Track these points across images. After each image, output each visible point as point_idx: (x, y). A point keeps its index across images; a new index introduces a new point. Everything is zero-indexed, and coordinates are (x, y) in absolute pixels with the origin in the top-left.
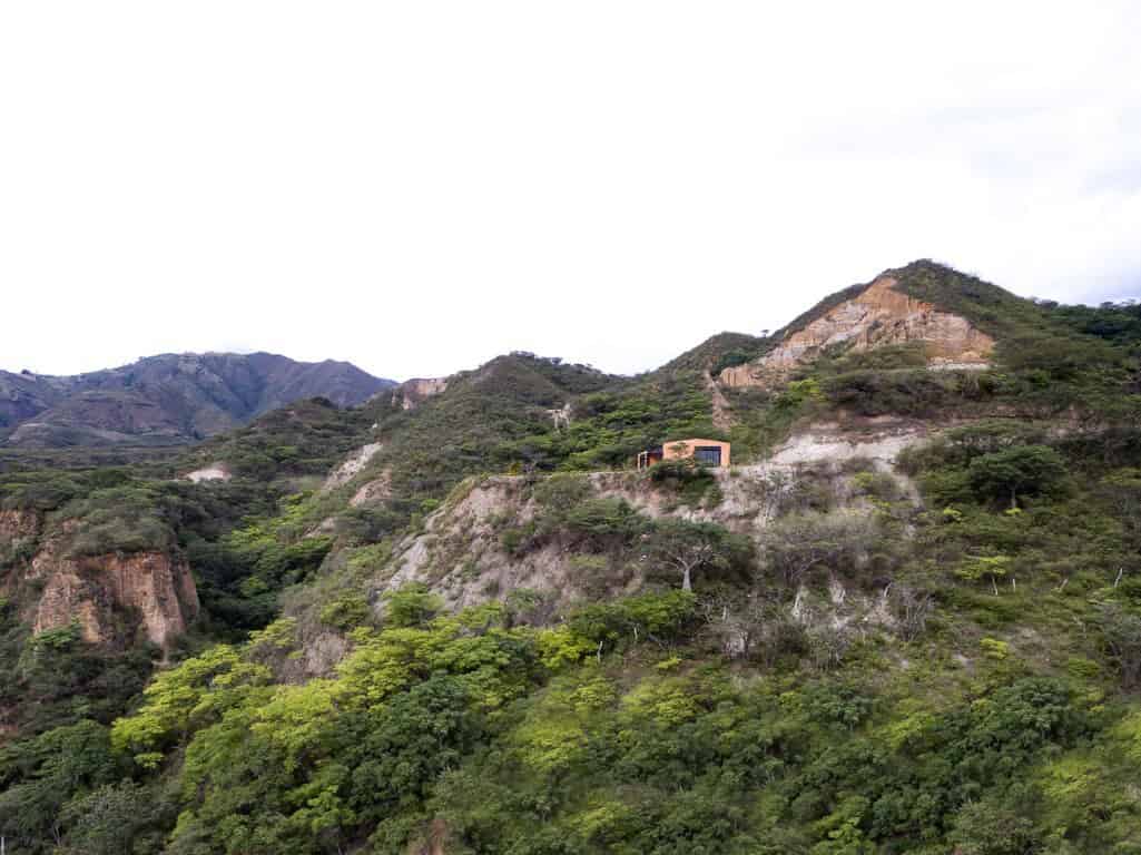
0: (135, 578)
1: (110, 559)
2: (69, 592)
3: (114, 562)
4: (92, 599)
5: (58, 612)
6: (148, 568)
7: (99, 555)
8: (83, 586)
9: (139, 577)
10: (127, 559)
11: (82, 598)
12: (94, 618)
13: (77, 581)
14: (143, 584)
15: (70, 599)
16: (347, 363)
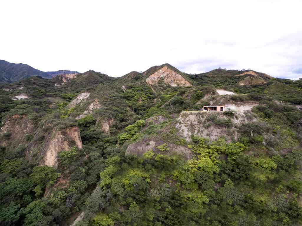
0: (73, 133)
1: (67, 129)
2: (60, 140)
3: (68, 130)
4: (67, 140)
5: (59, 145)
6: (76, 130)
7: (65, 128)
8: (64, 137)
9: (74, 133)
10: (71, 129)
11: (64, 140)
12: (67, 145)
13: (61, 136)
14: (75, 134)
15: (61, 141)
16: (26, 65)
